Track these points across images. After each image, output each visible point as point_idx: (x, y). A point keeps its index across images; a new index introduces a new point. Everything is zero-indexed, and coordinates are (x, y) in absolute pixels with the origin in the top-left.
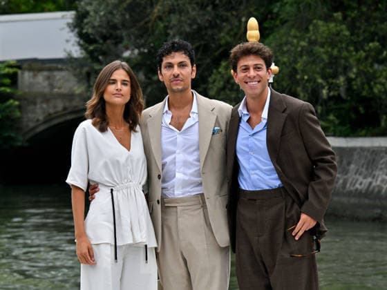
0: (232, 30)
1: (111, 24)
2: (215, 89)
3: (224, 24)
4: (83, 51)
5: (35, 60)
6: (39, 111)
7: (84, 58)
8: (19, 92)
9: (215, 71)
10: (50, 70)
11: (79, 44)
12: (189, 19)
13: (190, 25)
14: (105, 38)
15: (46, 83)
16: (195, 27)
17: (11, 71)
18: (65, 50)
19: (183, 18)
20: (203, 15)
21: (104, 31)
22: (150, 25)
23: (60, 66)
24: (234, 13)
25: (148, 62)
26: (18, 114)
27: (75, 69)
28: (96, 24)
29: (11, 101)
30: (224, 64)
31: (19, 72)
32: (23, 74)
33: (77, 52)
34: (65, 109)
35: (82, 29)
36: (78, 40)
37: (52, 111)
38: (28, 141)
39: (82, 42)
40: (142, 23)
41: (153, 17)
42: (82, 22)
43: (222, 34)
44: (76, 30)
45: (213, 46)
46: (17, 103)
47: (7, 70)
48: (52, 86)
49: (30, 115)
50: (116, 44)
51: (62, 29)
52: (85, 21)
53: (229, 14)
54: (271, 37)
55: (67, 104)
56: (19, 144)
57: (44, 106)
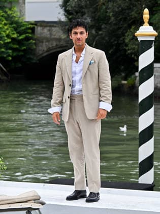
0: (138, 11)
1: (80, 6)
2: (128, 39)
3: (134, 8)
4: (66, 18)
5: (44, 22)
6: (44, 46)
7: (66, 22)
8: (35, 37)
9: (129, 30)
10: (50, 26)
11: (64, 15)
12: (118, 4)
13: (118, 8)
14: (77, 13)
15: (48, 33)
16: (120, 9)
17: (32, 26)
18: (58, 18)
19: (115, 5)
20: (124, 3)
21: (77, 9)
22: (99, 7)
23: (55, 25)
24: (139, 2)
25: (97, 25)
26: (34, 47)
27: (62, 27)
28: (73, 6)
29: (31, 41)
30: (133, 27)
31: (36, 27)
32: (37, 28)
33: (63, 19)
34: (57, 45)
35: (66, 7)
36: (64, 12)
37: (50, 46)
38: (39, 60)
39: (66, 14)
40: (95, 6)
41: (100, 3)
42: (66, 4)
43: (133, 13)
44: (64, 8)
45: (128, 18)
46: (34, 42)
47: (30, 26)
48: (51, 34)
49: (40, 48)
50: (82, 15)
51: (57, 7)
52: (68, 4)
53: (137, 3)
54: (156, 15)
55: (58, 43)
56: (34, 61)
57: (47, 43)
